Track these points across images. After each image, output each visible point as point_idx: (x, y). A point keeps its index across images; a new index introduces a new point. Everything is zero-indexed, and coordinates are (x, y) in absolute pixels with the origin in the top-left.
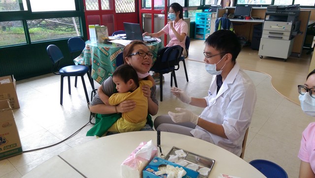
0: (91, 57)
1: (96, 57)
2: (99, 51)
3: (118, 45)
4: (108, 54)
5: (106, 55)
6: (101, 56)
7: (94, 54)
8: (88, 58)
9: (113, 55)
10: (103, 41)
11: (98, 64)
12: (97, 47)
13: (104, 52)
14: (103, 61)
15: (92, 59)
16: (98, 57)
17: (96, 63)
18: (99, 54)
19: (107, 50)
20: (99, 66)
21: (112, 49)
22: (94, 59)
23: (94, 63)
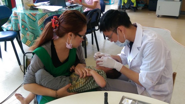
0: (19, 23)
1: (24, 23)
2: (26, 17)
3: (44, 11)
4: (35, 19)
5: (34, 21)
6: (29, 21)
7: (22, 20)
8: (16, 24)
9: (40, 20)
10: (29, 8)
11: (27, 29)
12: (25, 14)
13: (31, 17)
14: (31, 26)
15: (20, 25)
16: (26, 22)
17: (25, 28)
18: (27, 20)
19: (34, 15)
20: (27, 31)
21: (39, 14)
22: (22, 25)
23: (23, 28)
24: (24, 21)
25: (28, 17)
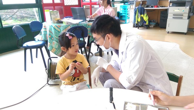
0: (47, 34)
2: (52, 28)
3: (67, 23)
4: (60, 30)
5: (59, 32)
7: (49, 31)
8: (45, 35)
10: (56, 21)
11: (53, 39)
12: (52, 26)
13: (57, 28)
14: (56, 36)
16: (52, 33)
17: (51, 37)
18: (53, 31)
19: (59, 27)
20: (53, 40)
21: (63, 26)
22: (49, 35)
23: (50, 38)
24: (51, 32)
25: (54, 28)
